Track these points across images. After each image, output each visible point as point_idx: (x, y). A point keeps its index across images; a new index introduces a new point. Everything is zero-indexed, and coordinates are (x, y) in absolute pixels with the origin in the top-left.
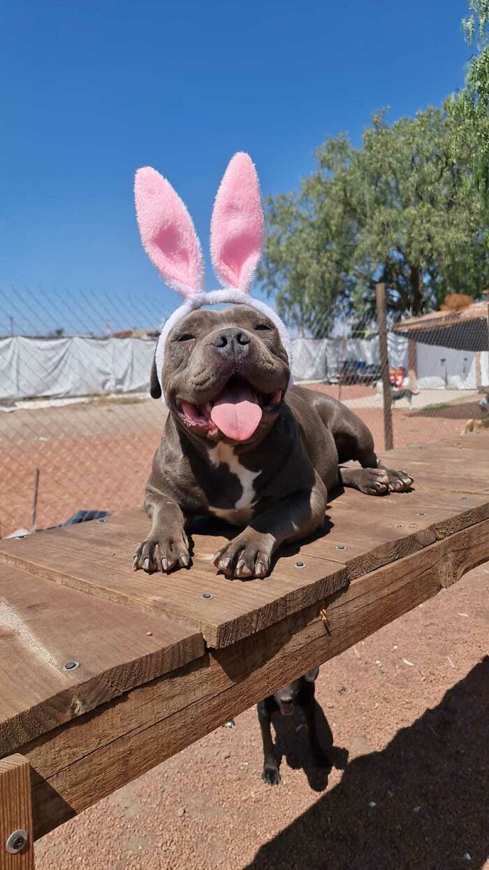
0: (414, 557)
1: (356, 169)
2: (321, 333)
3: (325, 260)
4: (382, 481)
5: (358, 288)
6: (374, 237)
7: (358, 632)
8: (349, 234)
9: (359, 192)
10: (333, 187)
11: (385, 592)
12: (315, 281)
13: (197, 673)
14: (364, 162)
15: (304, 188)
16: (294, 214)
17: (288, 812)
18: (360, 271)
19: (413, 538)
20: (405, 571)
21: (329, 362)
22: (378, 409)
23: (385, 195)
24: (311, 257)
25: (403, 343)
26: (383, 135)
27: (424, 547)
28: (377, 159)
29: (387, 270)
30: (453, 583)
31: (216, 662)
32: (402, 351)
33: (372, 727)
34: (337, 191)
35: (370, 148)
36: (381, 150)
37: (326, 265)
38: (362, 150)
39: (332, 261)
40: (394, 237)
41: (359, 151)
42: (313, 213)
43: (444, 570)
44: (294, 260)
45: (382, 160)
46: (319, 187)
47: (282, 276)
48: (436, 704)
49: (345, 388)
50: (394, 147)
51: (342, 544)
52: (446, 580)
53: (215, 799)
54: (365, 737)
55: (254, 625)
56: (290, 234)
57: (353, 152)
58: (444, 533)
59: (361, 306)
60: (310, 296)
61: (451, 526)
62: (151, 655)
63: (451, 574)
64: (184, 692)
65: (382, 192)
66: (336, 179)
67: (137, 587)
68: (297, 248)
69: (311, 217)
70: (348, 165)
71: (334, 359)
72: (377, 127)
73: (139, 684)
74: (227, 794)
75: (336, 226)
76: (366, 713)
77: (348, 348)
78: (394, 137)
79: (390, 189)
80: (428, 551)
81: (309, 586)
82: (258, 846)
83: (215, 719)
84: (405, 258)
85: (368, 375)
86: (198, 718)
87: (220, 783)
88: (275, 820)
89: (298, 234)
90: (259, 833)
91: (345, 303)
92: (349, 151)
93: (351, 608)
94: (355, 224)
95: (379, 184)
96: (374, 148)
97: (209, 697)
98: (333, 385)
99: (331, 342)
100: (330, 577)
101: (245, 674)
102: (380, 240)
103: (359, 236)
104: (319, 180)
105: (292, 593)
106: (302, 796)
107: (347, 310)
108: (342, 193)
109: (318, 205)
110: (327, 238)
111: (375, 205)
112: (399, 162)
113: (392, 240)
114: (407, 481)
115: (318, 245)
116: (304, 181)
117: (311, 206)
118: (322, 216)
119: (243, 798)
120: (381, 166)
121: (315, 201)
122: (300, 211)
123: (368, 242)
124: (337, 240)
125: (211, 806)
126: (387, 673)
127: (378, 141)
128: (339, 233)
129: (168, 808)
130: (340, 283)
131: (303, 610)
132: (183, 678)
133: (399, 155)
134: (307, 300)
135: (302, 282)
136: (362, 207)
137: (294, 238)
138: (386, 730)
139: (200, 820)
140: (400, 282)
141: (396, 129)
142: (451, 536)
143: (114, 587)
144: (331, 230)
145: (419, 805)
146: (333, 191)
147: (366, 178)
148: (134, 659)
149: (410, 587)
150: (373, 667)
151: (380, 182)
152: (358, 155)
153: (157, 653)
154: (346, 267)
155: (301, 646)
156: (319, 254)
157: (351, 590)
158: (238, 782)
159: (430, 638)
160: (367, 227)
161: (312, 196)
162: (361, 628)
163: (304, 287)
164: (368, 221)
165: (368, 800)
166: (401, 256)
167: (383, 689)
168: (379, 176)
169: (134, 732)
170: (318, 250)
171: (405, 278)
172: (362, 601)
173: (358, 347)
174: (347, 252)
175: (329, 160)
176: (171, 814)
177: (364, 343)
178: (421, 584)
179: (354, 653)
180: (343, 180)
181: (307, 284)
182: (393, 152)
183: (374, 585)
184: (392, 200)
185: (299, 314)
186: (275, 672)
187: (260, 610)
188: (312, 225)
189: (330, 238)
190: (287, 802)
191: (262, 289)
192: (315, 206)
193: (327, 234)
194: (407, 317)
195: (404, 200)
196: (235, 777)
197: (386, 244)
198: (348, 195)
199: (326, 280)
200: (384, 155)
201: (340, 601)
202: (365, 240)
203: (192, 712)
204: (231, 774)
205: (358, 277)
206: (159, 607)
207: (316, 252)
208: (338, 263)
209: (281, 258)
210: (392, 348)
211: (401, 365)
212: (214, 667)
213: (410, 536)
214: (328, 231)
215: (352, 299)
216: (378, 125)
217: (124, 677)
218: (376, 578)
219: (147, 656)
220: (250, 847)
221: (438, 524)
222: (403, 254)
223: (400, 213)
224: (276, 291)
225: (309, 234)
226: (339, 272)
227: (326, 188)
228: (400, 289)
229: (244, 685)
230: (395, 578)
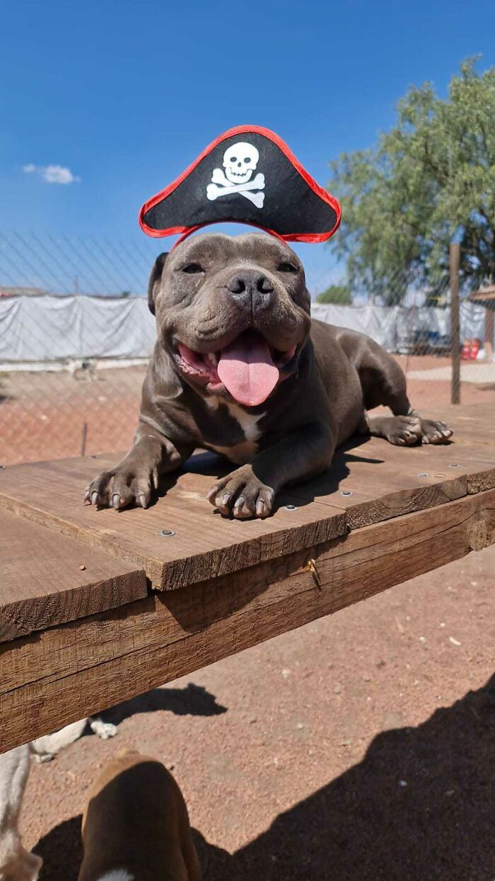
0: (436, 511)
1: (440, 123)
2: (393, 300)
3: (400, 223)
4: (412, 430)
5: (435, 253)
6: (455, 198)
7: (358, 590)
8: (428, 194)
9: (443, 148)
10: (414, 143)
11: (397, 547)
12: (389, 245)
13: (138, 619)
14: (449, 114)
15: (382, 144)
16: (370, 173)
17: (311, 782)
18: (437, 235)
19: (437, 489)
20: (423, 525)
21: (399, 330)
22: (448, 381)
23: (470, 151)
24: (386, 219)
25: (480, 313)
26: (471, 85)
27: (451, 500)
28: (464, 111)
29: (468, 235)
30: (486, 546)
31: (164, 607)
32: (479, 321)
33: (409, 704)
34: (417, 148)
35: (456, 99)
36: (468, 101)
37: (401, 227)
38: (448, 102)
39: (407, 223)
40: (477, 197)
41: (444, 103)
42: (390, 172)
43: (475, 529)
44: (367, 222)
45: (470, 113)
46: (399, 143)
47: (354, 239)
48: (481, 685)
49: (415, 359)
50: (483, 98)
51: (348, 490)
52: (476, 542)
53: (237, 762)
54: (400, 713)
55: (214, 567)
56: (364, 194)
57: (438, 104)
58: (479, 487)
59: (436, 273)
60: (383, 261)
61: (487, 480)
62: (73, 591)
63: (485, 536)
64: (120, 638)
65: (468, 148)
66: (417, 134)
67: (94, 520)
68: (371, 209)
69: (387, 176)
70: (432, 119)
71: (404, 328)
72: (466, 77)
73: (56, 623)
74: (249, 758)
75: (414, 185)
76: (403, 690)
77: (421, 317)
78: (485, 86)
79: (476, 145)
80: (454, 506)
81: (294, 530)
82: (275, 815)
83: (161, 674)
84: (488, 221)
85: (440, 345)
86: (137, 670)
87: (243, 747)
88: (297, 790)
89: (372, 194)
90: (278, 802)
91: (420, 269)
92: (434, 103)
93: (349, 561)
94: (436, 183)
95: (465, 139)
96: (461, 99)
97: (152, 649)
98: (402, 356)
99: (402, 310)
100: (322, 521)
101: (204, 625)
102: (462, 201)
103: (438, 197)
104: (398, 135)
105: (270, 536)
106: (328, 768)
107: (421, 276)
108: (423, 149)
109: (396, 163)
110: (404, 200)
111: (459, 163)
112: (489, 115)
113: (474, 201)
114: (446, 433)
115: (393, 206)
116: (382, 136)
117: (388, 163)
118: (400, 174)
119: (266, 764)
120: (468, 119)
121: (392, 158)
122: (377, 170)
123: (448, 203)
124: (414, 201)
125: (232, 768)
126: (431, 650)
127: (466, 91)
128: (417, 193)
129: (188, 767)
130: (415, 248)
131: (285, 557)
132: (118, 621)
133: (488, 107)
134: (379, 264)
135: (375, 245)
136: (444, 165)
137: (368, 199)
138: (424, 709)
139: (219, 781)
140: (481, 248)
141: (487, 79)
142: (486, 492)
143: (68, 518)
144: (408, 189)
145: (453, 789)
146: (414, 147)
147: (451, 133)
148: (49, 594)
149: (430, 544)
150: (417, 644)
151: (466, 137)
152: (443, 107)
153: (82, 589)
154: (423, 230)
155: (281, 599)
156: (394, 216)
157: (351, 540)
158: (263, 747)
159: (481, 618)
160: (448, 187)
161: (390, 154)
162: (362, 586)
163: (376, 251)
164: (450, 180)
165: (398, 779)
166: (484, 220)
167: (424, 666)
168: (465, 130)
169: (47, 680)
170: (394, 212)
171: (487, 244)
172: (364, 555)
173: (432, 316)
174: (425, 214)
175: (411, 112)
176: (190, 773)
177: (438, 312)
178: (444, 543)
179: (397, 628)
180: (425, 135)
181: (380, 247)
182: (482, 103)
183: (382, 538)
184: (478, 157)
185: (370, 279)
186: (243, 626)
187: (223, 550)
188: (388, 185)
189: (407, 199)
190: (311, 773)
191: (333, 252)
192: (392, 165)
193: (404, 195)
194: (486, 285)
195: (491, 157)
196: (259, 742)
197: (467, 205)
198: (430, 151)
199: (400, 244)
200: (471, 107)
201: (335, 551)
202: (445, 201)
203: (129, 663)
204: (257, 739)
205: (434, 241)
206: (109, 540)
207: (390, 214)
208: (415, 226)
209: (354, 219)
210: (468, 318)
211: (476, 336)
212: (161, 612)
213: (433, 486)
214: (405, 191)
215: (428, 265)
216: (467, 74)
217: (35, 614)
218: (384, 530)
219: (67, 592)
220: (268, 815)
221: (471, 476)
222: (486, 217)
223: (486, 171)
224: (347, 255)
225: (385, 194)
226: (414, 235)
227: (405, 144)
228: (479, 255)
229: (202, 637)
230: (409, 532)
